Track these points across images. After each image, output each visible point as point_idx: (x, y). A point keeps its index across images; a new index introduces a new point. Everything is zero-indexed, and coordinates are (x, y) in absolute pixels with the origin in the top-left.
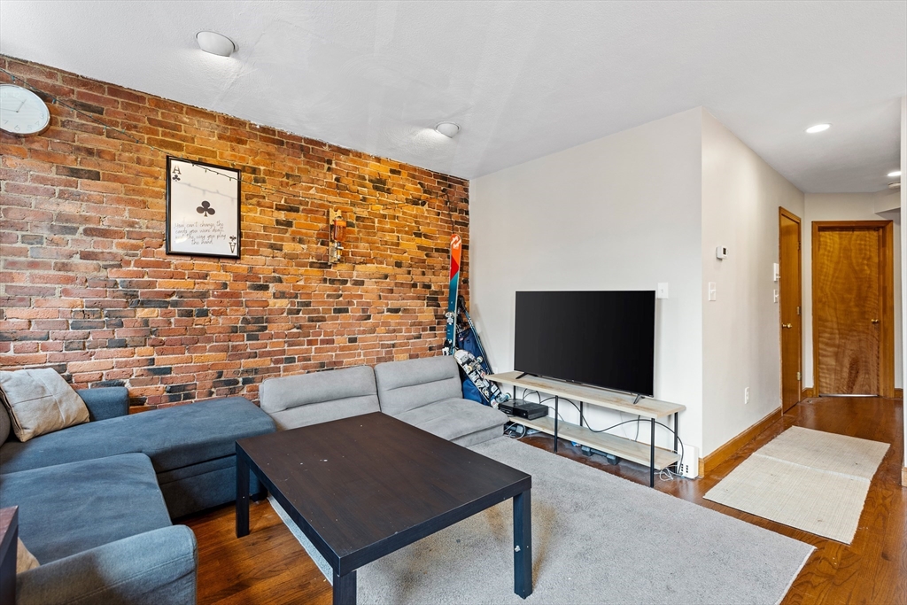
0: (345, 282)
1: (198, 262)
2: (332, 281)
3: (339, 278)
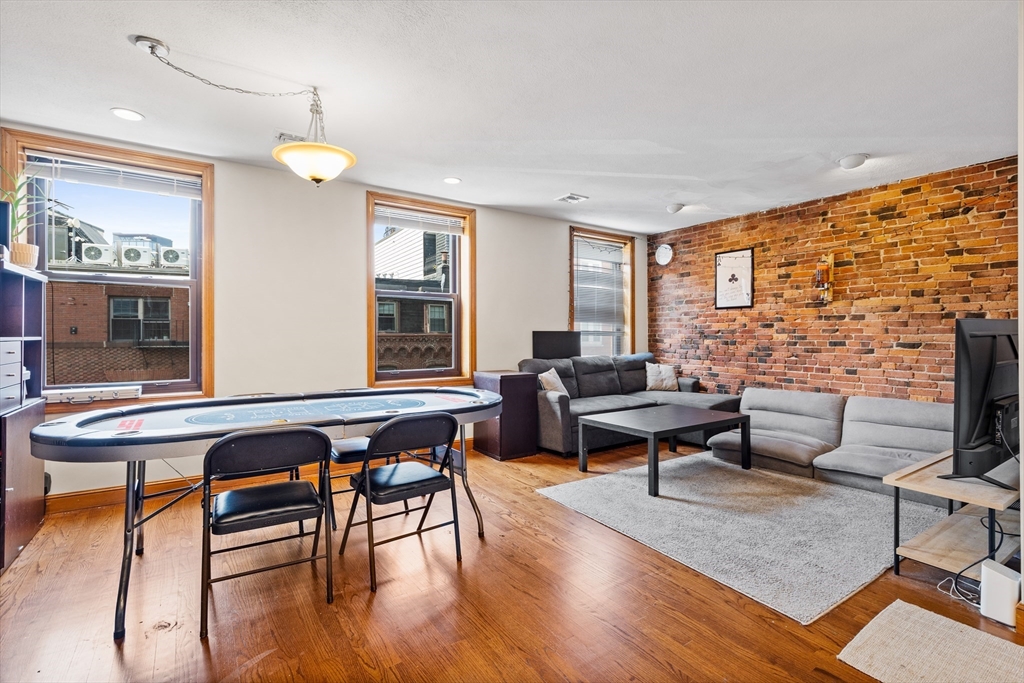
0: (844, 317)
1: (731, 311)
2: (827, 318)
3: (835, 314)
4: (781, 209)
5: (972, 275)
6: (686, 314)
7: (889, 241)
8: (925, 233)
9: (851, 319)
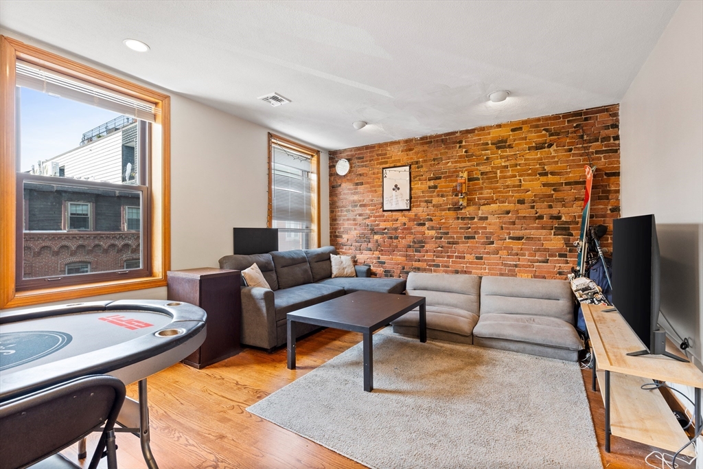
0: (474, 218)
1: (394, 213)
2: (463, 219)
3: (468, 216)
4: (431, 137)
5: (554, 190)
6: (360, 215)
7: (503, 164)
8: (526, 160)
9: (479, 220)
